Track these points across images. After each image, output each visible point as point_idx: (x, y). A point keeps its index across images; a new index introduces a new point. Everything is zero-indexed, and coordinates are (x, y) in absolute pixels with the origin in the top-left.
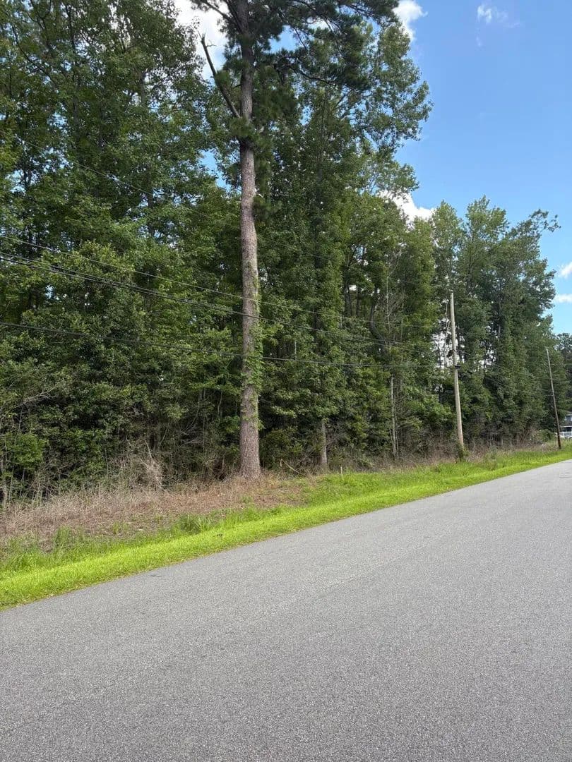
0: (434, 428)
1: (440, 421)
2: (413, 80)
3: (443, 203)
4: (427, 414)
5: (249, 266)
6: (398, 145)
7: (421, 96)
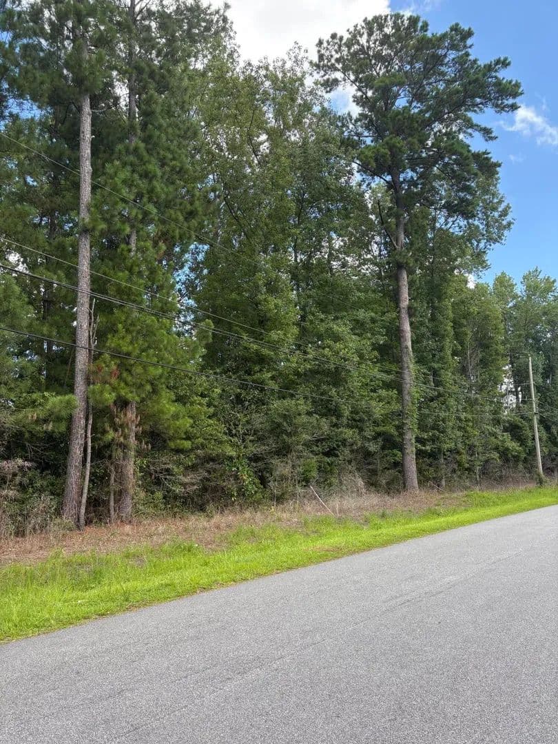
0: (507, 460)
1: (512, 455)
2: (500, 202)
3: (503, 273)
4: (501, 449)
5: (407, 348)
6: (489, 249)
7: (504, 213)
